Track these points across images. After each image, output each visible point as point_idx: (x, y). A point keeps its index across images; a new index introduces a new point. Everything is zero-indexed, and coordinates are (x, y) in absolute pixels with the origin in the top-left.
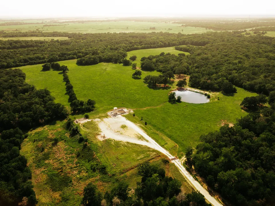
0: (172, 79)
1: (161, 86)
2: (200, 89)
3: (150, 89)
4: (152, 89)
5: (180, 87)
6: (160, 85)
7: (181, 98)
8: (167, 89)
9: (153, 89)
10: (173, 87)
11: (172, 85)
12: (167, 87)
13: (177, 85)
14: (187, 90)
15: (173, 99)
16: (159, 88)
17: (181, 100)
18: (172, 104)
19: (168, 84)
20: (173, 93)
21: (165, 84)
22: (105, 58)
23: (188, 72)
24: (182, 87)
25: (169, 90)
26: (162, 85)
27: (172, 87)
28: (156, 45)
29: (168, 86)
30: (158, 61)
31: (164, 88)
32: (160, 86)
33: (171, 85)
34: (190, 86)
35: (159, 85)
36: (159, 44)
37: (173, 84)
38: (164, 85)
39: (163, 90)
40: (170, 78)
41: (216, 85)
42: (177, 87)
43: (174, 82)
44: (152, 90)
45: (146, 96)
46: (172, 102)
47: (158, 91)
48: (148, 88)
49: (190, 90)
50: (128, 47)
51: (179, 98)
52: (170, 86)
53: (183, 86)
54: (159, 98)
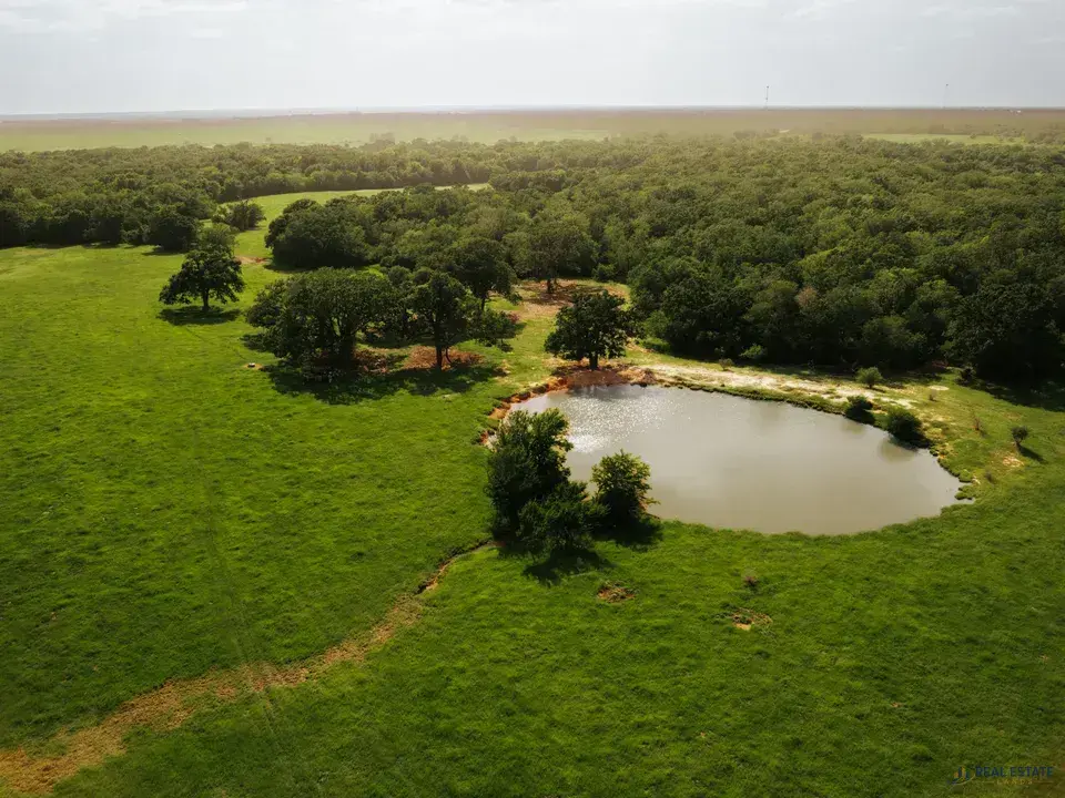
0: (497, 304)
1: (406, 364)
2: (762, 364)
3: (284, 400)
4: (308, 396)
5: (586, 361)
6: (396, 352)
7: (643, 472)
8: (461, 388)
9: (322, 396)
10: (524, 368)
11: (506, 348)
12: (462, 367)
13: (553, 345)
14: (648, 380)
15: (550, 511)
16: (389, 383)
17: (650, 510)
18: (541, 573)
19: (471, 344)
20: (538, 422)
21: (441, 344)
22: (41, 221)
23: (606, 262)
24: (601, 362)
25: (483, 392)
26: (416, 355)
27: (506, 366)
28: (393, 174)
29: (474, 359)
30: (393, 210)
31: (427, 381)
32: (391, 361)
33: (494, 349)
34: (659, 350)
35: (385, 352)
36: (409, 168)
37: (511, 342)
38: (432, 349)
39: (421, 399)
40: (482, 293)
41: (894, 322)
42: (555, 361)
43: (522, 326)
44: (305, 408)
45: (216, 489)
46: (536, 550)
47: (366, 407)
48: (272, 393)
49: (680, 383)
50: (228, 181)
51: (623, 481)
52: (488, 354)
53: (616, 351)
54: (364, 492)
